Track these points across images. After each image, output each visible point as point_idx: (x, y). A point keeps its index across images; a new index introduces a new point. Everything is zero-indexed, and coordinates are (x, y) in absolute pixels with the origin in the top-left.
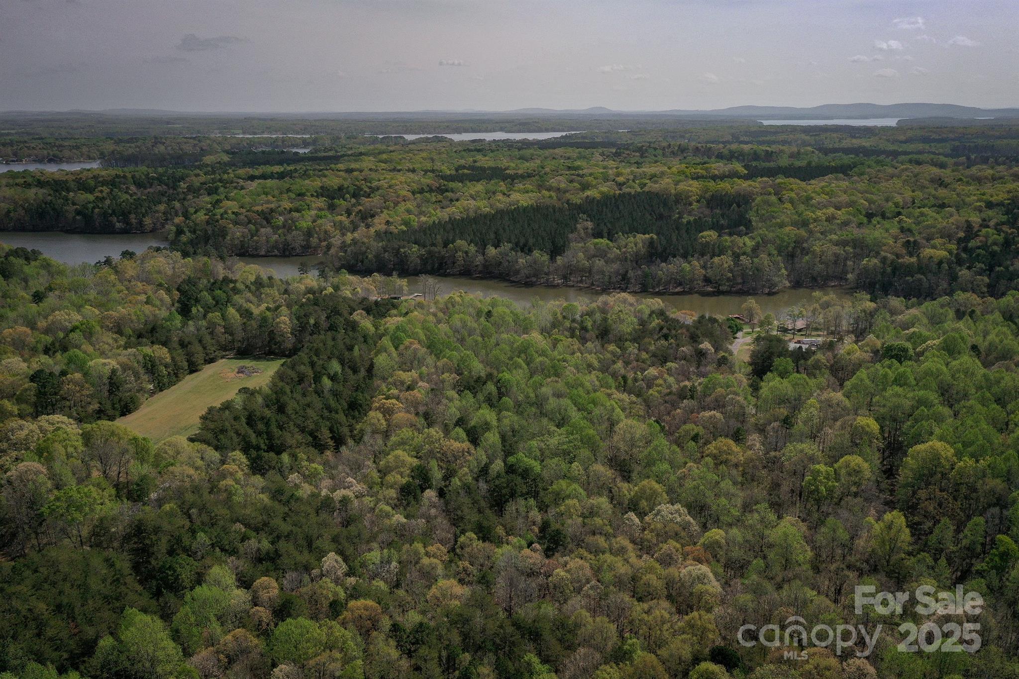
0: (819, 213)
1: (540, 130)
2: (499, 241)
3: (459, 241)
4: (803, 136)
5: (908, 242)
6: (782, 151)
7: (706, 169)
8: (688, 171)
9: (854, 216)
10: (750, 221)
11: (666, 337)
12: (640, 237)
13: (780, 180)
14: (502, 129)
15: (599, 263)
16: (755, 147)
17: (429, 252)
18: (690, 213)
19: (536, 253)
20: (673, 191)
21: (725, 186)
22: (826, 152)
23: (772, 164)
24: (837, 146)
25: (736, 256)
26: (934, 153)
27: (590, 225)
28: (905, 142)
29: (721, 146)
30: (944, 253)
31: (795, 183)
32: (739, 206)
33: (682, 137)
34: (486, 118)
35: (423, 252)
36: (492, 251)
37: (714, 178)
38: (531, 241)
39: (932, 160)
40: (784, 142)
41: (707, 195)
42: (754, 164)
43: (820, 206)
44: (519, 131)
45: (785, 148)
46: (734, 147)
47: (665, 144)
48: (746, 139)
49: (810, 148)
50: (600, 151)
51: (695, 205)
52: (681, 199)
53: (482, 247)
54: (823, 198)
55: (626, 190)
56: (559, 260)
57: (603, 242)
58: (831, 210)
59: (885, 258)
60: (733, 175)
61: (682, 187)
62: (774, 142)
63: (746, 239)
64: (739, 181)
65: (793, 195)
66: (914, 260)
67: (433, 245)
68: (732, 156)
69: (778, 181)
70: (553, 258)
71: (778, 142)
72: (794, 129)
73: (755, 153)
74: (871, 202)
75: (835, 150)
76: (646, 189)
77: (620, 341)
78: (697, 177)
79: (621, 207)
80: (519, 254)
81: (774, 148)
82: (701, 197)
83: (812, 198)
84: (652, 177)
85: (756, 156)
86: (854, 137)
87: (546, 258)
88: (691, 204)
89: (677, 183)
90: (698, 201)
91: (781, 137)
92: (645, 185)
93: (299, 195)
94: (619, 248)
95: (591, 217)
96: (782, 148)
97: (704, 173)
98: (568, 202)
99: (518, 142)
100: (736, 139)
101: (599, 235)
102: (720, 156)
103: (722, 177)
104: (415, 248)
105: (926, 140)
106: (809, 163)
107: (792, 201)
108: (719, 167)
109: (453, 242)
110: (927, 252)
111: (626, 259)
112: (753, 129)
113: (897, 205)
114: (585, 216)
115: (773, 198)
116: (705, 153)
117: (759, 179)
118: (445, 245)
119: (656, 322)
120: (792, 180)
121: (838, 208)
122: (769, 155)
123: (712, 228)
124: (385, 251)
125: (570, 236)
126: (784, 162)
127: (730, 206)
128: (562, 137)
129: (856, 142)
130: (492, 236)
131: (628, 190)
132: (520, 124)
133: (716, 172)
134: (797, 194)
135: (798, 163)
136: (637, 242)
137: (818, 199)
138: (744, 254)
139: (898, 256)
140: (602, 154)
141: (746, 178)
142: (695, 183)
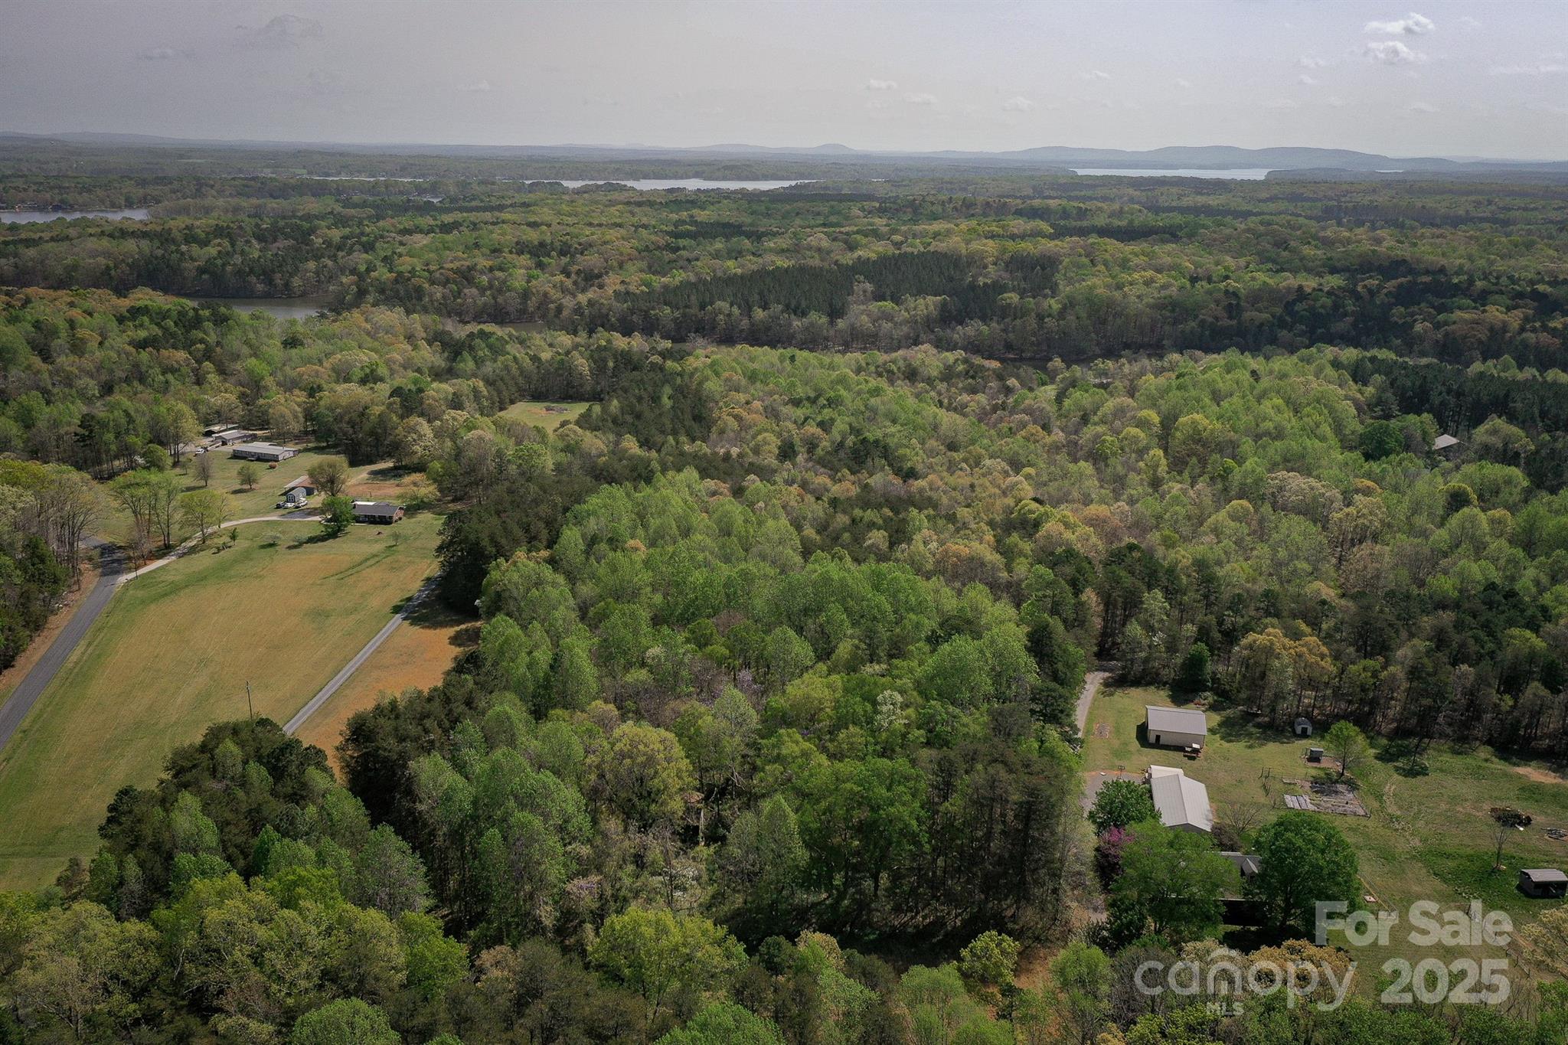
0: (1136, 276)
1: (755, 178)
2: (766, 303)
3: (719, 303)
4: (1131, 191)
5: (1230, 304)
6: (1100, 209)
7: (1003, 227)
8: (980, 229)
9: (1175, 279)
10: (1056, 284)
11: (973, 377)
12: (930, 299)
13: (1093, 239)
14: (697, 175)
15: (887, 326)
16: (1064, 202)
17: (684, 315)
18: (985, 276)
19: (813, 316)
20: (964, 252)
21: (1027, 247)
22: (1156, 210)
23: (1085, 223)
24: (1174, 204)
25: (1040, 318)
26: (1292, 214)
27: (869, 287)
28: (1265, 201)
29: (1019, 201)
30: (1266, 316)
31: (1112, 245)
32: (1043, 268)
33: (965, 190)
34: (669, 157)
35: (677, 314)
36: (759, 314)
37: (1013, 237)
38: (804, 304)
39: (1289, 222)
40: (1105, 199)
41: (1007, 256)
42: (1062, 223)
43: (1137, 268)
44: (725, 179)
45: (1104, 205)
46: (1037, 202)
47: (944, 197)
48: (1053, 193)
49: (1137, 206)
50: (859, 205)
51: (991, 268)
52: (974, 261)
53: (748, 310)
54: (1141, 260)
55: (905, 249)
56: (841, 324)
57: (888, 305)
58: (1149, 273)
59: (1203, 321)
60: (1037, 234)
61: (975, 246)
62: (1091, 199)
63: (1052, 301)
64: (1043, 241)
65: (1107, 256)
66: (1234, 322)
67: (687, 307)
68: (1033, 213)
69: (1091, 240)
70: (832, 323)
71: (1096, 199)
72: (1120, 180)
73: (1064, 210)
74: (1197, 265)
75: (1171, 209)
76: (931, 248)
77: (929, 381)
78: (992, 236)
79: (903, 268)
80: (793, 316)
81: (1088, 205)
82: (998, 258)
83: (1129, 260)
84: (936, 235)
85: (1065, 214)
86: (1201, 194)
87: (824, 320)
88: (985, 267)
89: (968, 242)
90: (995, 264)
91: (1100, 192)
92: (929, 244)
93: (494, 251)
94: (907, 310)
95: (869, 278)
96: (1100, 205)
97: (1001, 232)
98: (836, 263)
99: (735, 192)
100: (1039, 192)
101: (882, 298)
102: (1019, 213)
103: (1023, 237)
104: (668, 310)
105: (1294, 198)
106: (1131, 222)
107: (1105, 263)
108: (1018, 225)
109: (711, 304)
110: (1247, 315)
111: (916, 322)
112: (1062, 181)
113: (1226, 268)
114: (862, 278)
115: (1085, 260)
116: (998, 209)
117: (1068, 239)
118: (702, 307)
119: (961, 367)
120: (1107, 240)
121: (1159, 271)
122: (1082, 213)
123: (1013, 290)
124: (633, 313)
125: (850, 298)
126: (1101, 221)
127: (1033, 269)
128: (791, 187)
129: (1201, 200)
130: (757, 297)
131: (909, 250)
132: (726, 168)
133: (1016, 231)
134: (1113, 256)
135: (1116, 222)
136: (927, 305)
137: (1136, 261)
138: (1049, 315)
139: (1217, 319)
140: (862, 209)
141: (1052, 237)
142: (990, 242)
